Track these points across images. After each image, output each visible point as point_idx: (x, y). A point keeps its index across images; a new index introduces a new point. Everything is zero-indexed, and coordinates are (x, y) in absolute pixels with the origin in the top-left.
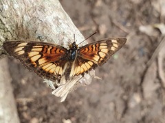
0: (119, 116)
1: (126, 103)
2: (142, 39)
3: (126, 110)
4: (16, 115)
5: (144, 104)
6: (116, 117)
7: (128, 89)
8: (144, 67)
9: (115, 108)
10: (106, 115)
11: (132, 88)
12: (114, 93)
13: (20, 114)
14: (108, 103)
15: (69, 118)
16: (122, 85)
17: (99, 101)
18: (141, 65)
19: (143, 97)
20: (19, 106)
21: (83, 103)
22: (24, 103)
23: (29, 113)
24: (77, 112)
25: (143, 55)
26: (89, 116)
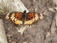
0: (43, 40)
1: (45, 36)
2: (50, 13)
3: (45, 38)
4: (6, 41)
5: (51, 35)
6: (41, 40)
7: (45, 31)
8: (51, 23)
9: (41, 37)
10: (38, 40)
11: (47, 30)
12: (41, 32)
13: (8, 40)
14: (39, 36)
15: (25, 42)
16: (43, 29)
17: (35, 35)
18: (50, 22)
19: (51, 33)
20: (7, 38)
21: (30, 36)
22: (9, 37)
23: (11, 40)
24: (28, 39)
25: (50, 18)
26: (32, 41)
